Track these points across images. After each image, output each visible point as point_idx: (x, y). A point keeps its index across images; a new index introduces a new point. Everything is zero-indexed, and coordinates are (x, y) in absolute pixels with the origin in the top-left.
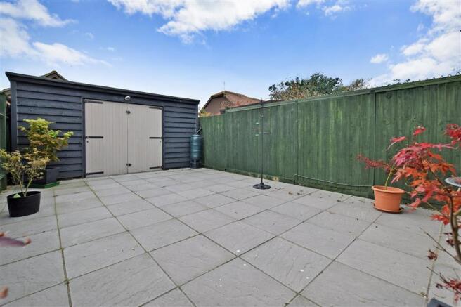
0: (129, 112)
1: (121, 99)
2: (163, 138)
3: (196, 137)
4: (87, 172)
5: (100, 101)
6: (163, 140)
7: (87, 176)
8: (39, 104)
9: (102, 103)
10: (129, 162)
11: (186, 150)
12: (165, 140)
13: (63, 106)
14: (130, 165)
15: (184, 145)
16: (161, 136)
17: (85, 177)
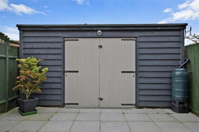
0: (101, 47)
1: (94, 34)
2: (136, 72)
3: (179, 72)
4: (66, 102)
5: (76, 39)
6: (136, 74)
7: (66, 106)
8: (35, 46)
9: (78, 40)
10: (101, 97)
11: (167, 87)
12: (140, 75)
13: (50, 45)
14: (101, 99)
15: (164, 81)
16: (134, 70)
17: (64, 106)
